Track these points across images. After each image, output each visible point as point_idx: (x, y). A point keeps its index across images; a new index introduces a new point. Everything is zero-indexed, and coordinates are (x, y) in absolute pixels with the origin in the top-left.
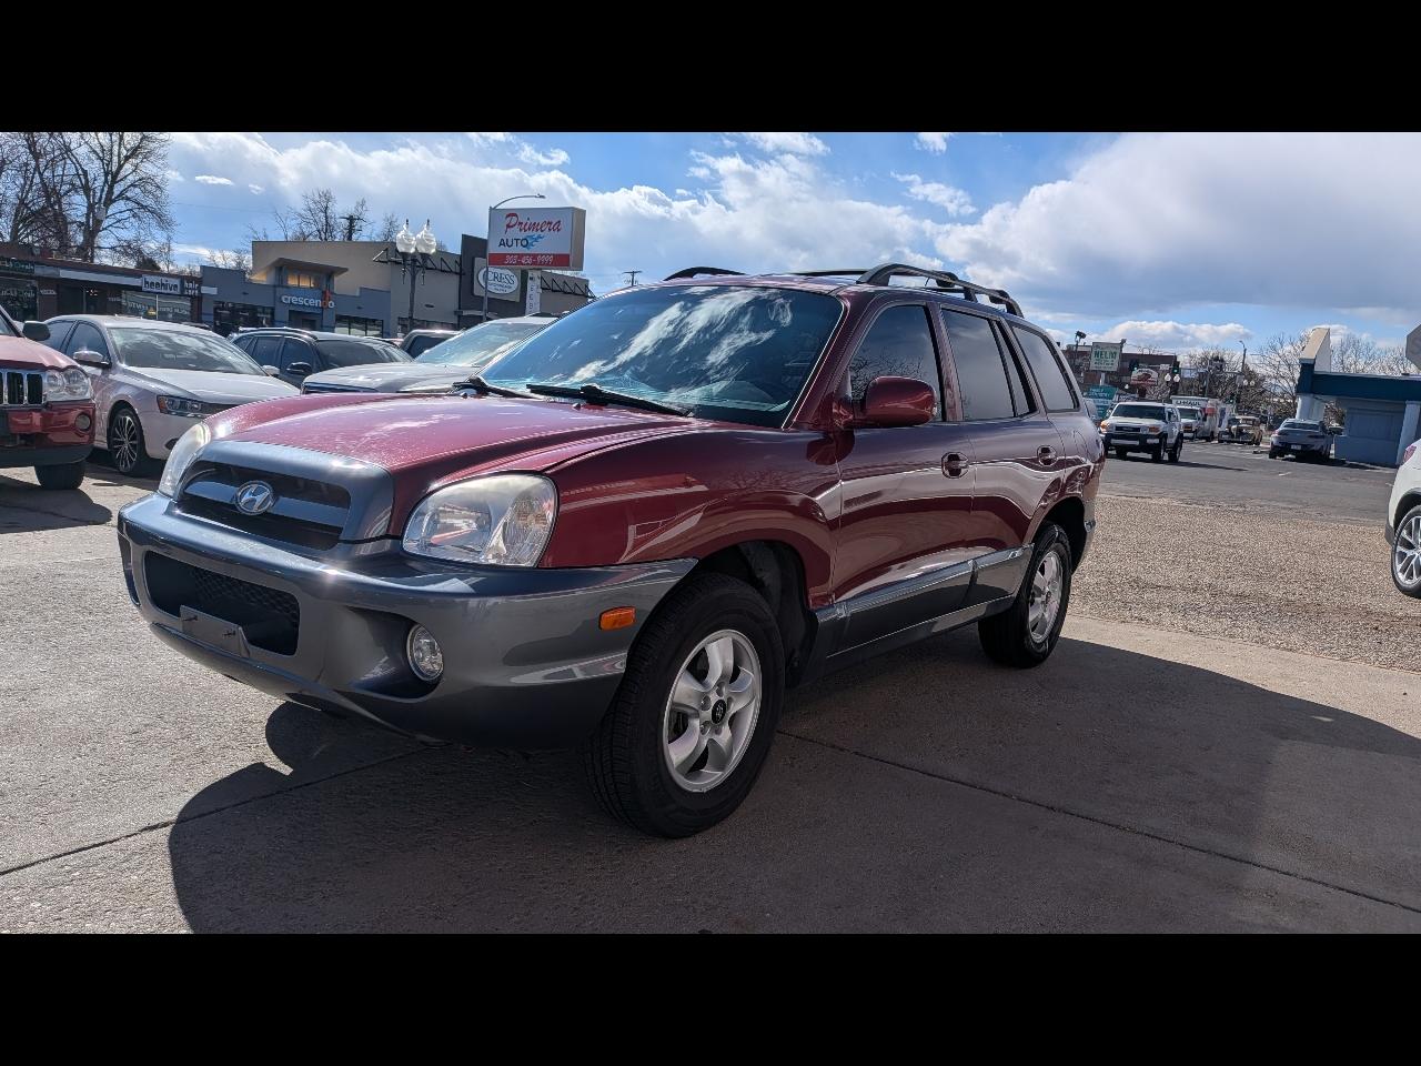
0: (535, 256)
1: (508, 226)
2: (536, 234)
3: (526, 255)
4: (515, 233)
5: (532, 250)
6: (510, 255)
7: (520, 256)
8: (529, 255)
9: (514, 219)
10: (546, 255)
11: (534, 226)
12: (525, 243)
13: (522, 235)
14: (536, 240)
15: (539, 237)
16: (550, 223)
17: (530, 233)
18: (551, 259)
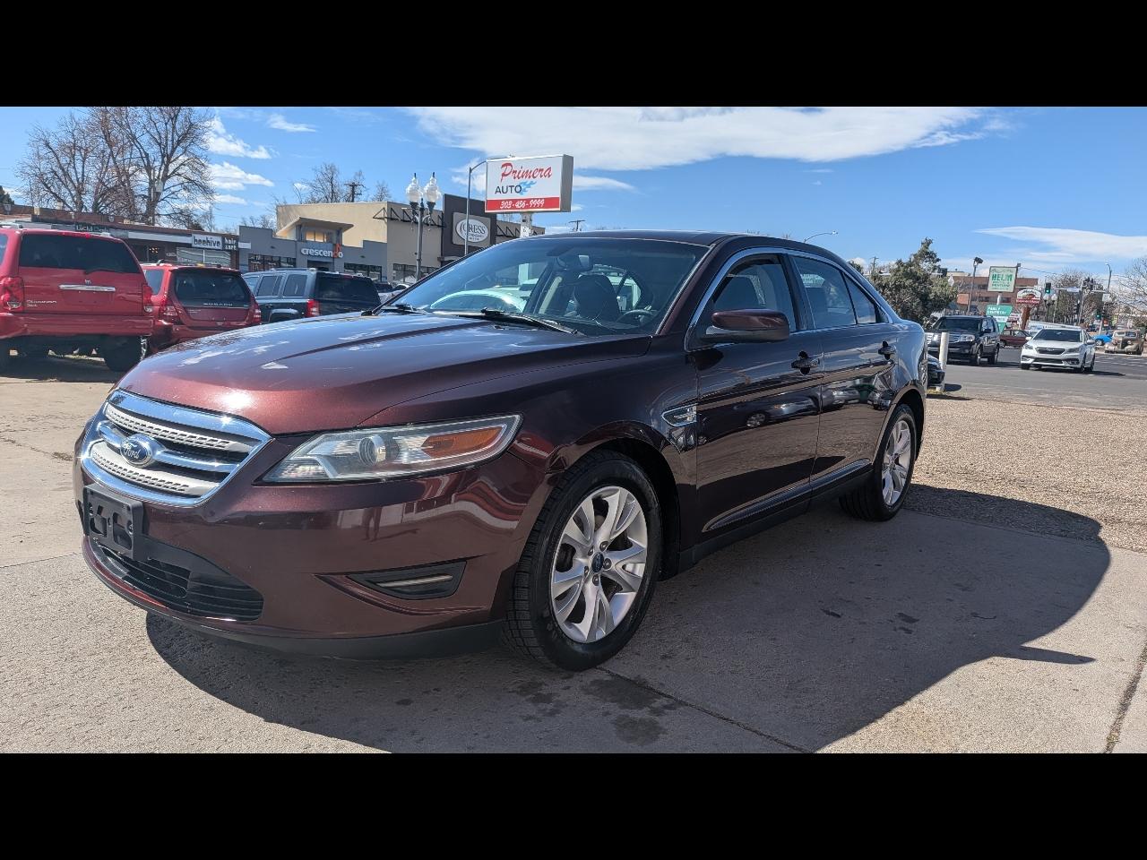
0: (528, 201)
1: (504, 175)
2: (529, 181)
3: (520, 200)
4: (510, 180)
5: (525, 196)
6: (505, 201)
7: (515, 201)
8: (523, 200)
9: (509, 167)
10: (538, 199)
11: (527, 174)
12: (518, 189)
13: (516, 182)
14: (529, 186)
15: (532, 183)
16: (542, 170)
17: (522, 180)
18: (542, 202)
